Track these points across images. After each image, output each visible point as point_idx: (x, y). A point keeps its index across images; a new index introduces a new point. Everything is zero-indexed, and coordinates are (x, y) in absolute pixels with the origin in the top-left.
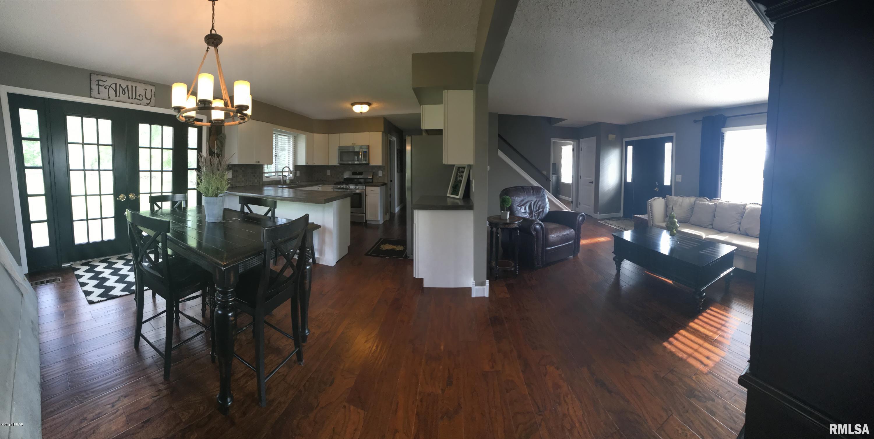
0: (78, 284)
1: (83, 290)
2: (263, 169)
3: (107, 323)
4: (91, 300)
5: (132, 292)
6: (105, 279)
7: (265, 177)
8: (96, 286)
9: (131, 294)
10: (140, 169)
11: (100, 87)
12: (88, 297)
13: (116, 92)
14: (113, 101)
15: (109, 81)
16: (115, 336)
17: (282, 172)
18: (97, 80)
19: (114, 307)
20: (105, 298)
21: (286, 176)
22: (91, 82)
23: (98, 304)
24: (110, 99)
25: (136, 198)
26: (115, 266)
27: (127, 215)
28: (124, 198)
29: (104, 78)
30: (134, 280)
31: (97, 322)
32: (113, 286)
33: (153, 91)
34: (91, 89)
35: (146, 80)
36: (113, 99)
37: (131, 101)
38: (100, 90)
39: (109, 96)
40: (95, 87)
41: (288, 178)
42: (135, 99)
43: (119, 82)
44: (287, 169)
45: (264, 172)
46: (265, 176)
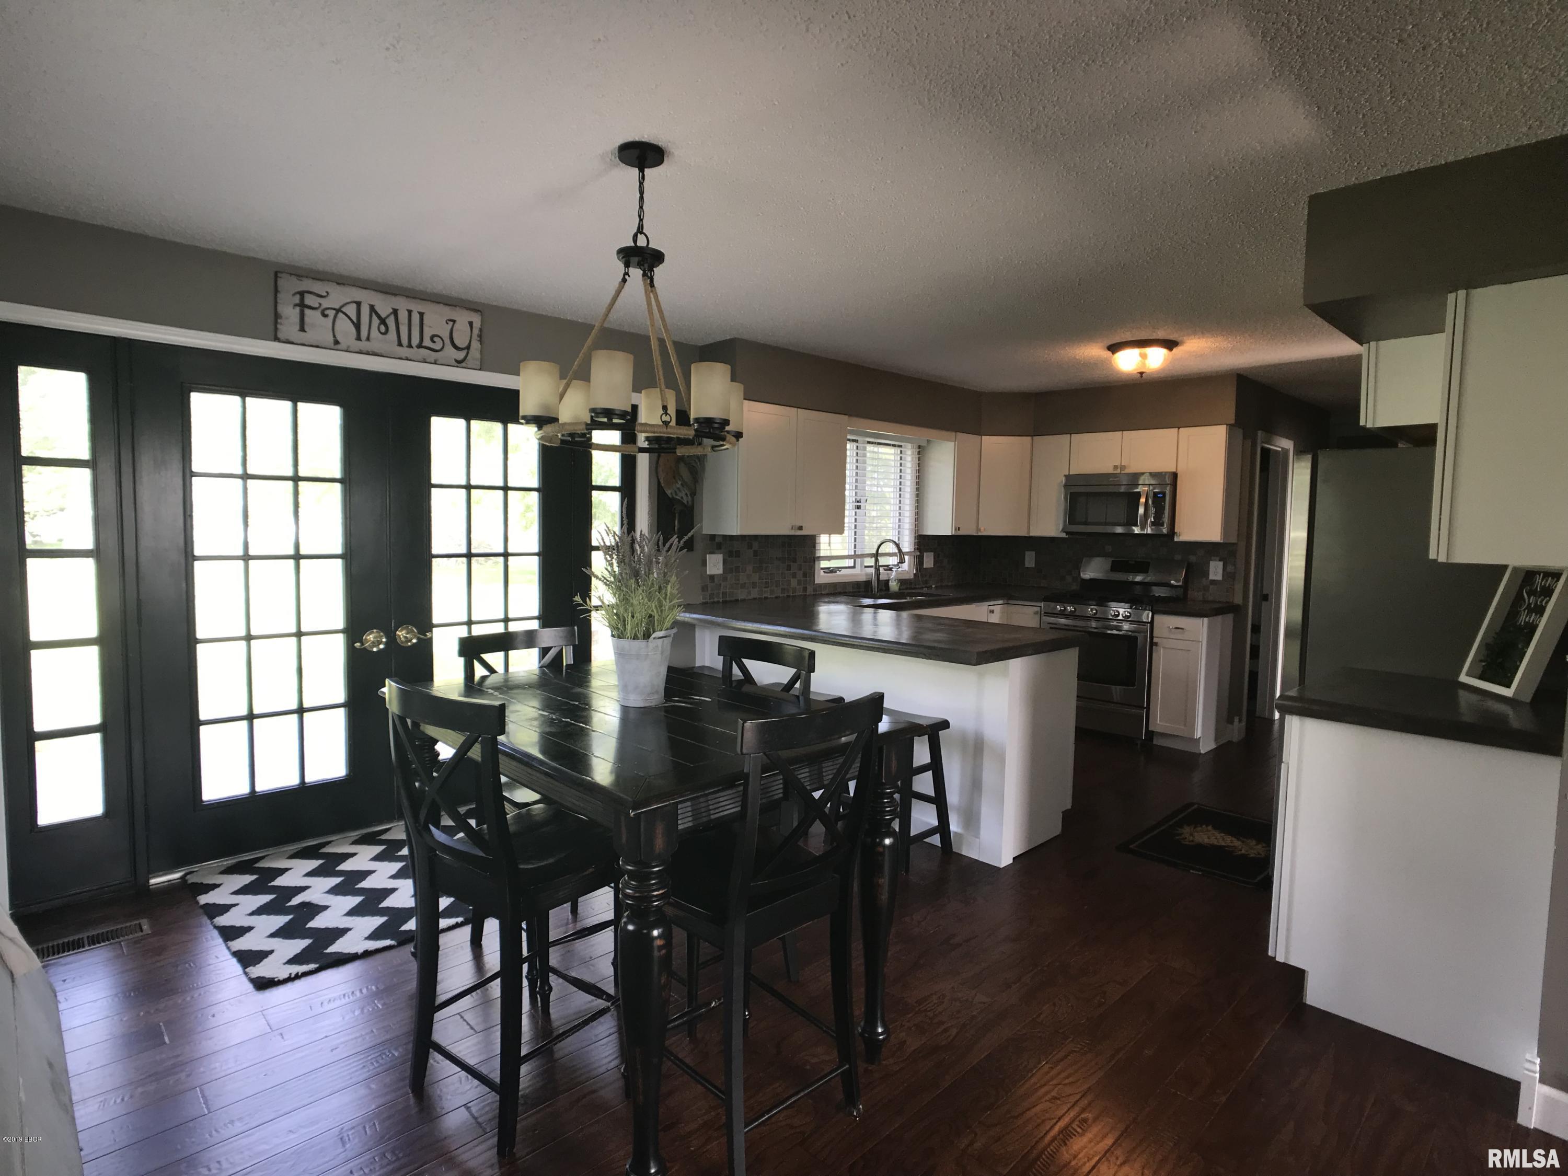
0: (215, 933)
1: (234, 949)
2: (814, 547)
3: (324, 1036)
4: (263, 978)
5: (405, 939)
6: (313, 909)
7: (822, 571)
8: (283, 933)
9: (401, 944)
10: (435, 551)
11: (307, 311)
12: (251, 968)
13: (357, 326)
14: (347, 351)
15: (337, 296)
16: (349, 1067)
17: (876, 555)
18: (296, 291)
19: (346, 989)
20: (312, 966)
21: (888, 568)
22: (278, 295)
23: (289, 985)
24: (338, 347)
25: (418, 639)
26: (347, 866)
27: (387, 697)
28: (380, 643)
29: (318, 287)
30: (411, 903)
31: (285, 1038)
32: (341, 926)
33: (477, 324)
34: (277, 316)
35: (454, 294)
36: (349, 347)
37: (404, 351)
38: (307, 319)
39: (334, 336)
40: (290, 313)
41: (894, 573)
42: (420, 346)
43: (367, 298)
44: (889, 548)
45: (817, 555)
46: (822, 569)
